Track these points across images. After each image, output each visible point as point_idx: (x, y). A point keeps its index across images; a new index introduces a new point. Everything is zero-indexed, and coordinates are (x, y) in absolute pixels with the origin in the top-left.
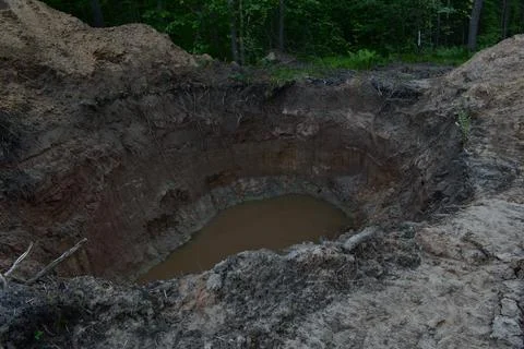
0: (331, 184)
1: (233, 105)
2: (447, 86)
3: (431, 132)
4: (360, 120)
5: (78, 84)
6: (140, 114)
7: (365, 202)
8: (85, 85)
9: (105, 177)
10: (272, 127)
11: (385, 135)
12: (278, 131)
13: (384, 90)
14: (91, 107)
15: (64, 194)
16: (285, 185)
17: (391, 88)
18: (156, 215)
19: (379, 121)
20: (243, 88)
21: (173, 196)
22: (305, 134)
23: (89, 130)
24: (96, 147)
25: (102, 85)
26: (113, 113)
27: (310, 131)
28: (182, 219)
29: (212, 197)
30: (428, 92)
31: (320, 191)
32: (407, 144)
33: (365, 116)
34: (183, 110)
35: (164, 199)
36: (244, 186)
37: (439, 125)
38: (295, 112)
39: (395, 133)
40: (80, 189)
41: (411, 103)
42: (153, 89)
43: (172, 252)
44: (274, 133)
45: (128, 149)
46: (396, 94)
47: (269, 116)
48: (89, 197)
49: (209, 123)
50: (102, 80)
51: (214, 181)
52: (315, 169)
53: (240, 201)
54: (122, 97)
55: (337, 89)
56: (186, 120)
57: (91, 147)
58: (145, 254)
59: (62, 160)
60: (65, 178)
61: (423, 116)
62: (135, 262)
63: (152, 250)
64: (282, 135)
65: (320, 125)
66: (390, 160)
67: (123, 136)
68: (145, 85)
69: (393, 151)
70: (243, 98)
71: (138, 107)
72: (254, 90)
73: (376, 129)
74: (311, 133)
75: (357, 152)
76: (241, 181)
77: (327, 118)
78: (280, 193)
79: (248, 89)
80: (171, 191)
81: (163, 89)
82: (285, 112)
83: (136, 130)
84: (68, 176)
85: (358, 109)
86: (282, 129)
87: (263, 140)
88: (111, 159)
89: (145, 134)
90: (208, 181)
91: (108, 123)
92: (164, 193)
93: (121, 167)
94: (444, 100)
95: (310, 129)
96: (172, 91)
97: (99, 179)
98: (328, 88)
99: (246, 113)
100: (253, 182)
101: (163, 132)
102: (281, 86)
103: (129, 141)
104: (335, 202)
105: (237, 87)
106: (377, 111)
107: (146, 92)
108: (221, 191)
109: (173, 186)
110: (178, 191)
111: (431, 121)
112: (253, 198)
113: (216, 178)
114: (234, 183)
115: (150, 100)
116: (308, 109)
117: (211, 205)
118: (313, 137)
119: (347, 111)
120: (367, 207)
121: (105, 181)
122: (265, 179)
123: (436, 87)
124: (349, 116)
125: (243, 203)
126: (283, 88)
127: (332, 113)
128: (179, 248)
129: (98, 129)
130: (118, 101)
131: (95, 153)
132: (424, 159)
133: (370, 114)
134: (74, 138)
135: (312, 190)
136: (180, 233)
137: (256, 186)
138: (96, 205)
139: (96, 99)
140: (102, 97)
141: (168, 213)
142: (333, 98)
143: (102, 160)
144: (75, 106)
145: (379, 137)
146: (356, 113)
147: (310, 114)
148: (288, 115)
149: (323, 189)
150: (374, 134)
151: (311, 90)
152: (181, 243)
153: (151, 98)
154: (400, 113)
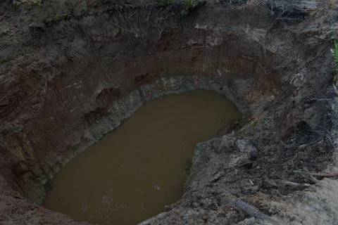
0: (230, 85)
1: (156, 21)
2: (330, 8)
3: (310, 52)
4: (255, 35)
5: (30, 10)
6: (81, 31)
7: (253, 102)
8: (35, 11)
9: (48, 83)
10: (187, 39)
11: (273, 49)
12: (191, 42)
13: (276, 10)
14: (39, 28)
15: (10, 100)
16: (196, 83)
17: (283, 8)
18: (93, 109)
19: (270, 36)
20: (164, 7)
21: (107, 93)
22: (212, 44)
23: (37, 47)
24: (42, 61)
25: (50, 10)
26: (59, 32)
27: (215, 42)
28: (115, 110)
29: (140, 91)
30: (314, 12)
31: (221, 89)
32: (290, 58)
33: (259, 32)
34: (115, 27)
35: (100, 95)
36: (165, 83)
37: (317, 46)
38: (205, 27)
39: (281, 48)
40: (26, 94)
41: (298, 22)
42: (92, 11)
43: (104, 135)
44: (188, 44)
45: (70, 60)
46: (286, 13)
47: (185, 30)
48: (34, 99)
49: (137, 36)
50: (50, 6)
51: (142, 80)
52: (219, 71)
53: (162, 94)
54: (66, 18)
55: (240, 8)
56: (119, 34)
57: (37, 61)
58: (82, 138)
59: (9, 73)
60: (11, 87)
61: (305, 36)
62: (73, 145)
63: (88, 135)
64: (194, 45)
65: (224, 38)
66: (274, 71)
67: (66, 49)
68: (85, 8)
69: (277, 64)
70: (164, 16)
71: (79, 26)
72: (173, 9)
73: (266, 44)
74: (216, 44)
75: (250, 60)
76: (163, 79)
77: (230, 32)
78: (192, 88)
79: (168, 8)
80: (105, 90)
81: (100, 10)
82: (197, 27)
83: (78, 44)
84: (14, 85)
85: (254, 25)
86: (194, 40)
87: (179, 49)
88: (54, 69)
89: (85, 46)
90: (137, 80)
91: (54, 40)
92: (99, 91)
93: (62, 74)
94: (325, 22)
95: (216, 40)
96: (108, 11)
97: (43, 85)
98: (233, 7)
99: (166, 28)
100: (172, 81)
101: (101, 45)
102: (194, 5)
103: (71, 53)
104: (232, 98)
105: (160, 7)
106: (269, 28)
107: (86, 14)
108: (147, 87)
109: (107, 85)
110: (111, 89)
111: (311, 41)
112: (171, 92)
113: (143, 77)
114: (157, 81)
115: (88, 20)
116: (216, 25)
117: (139, 98)
118: (219, 47)
119: (246, 27)
120: (253, 106)
121: (49, 86)
122: (181, 78)
123: (321, 9)
124: (247, 31)
125: (164, 96)
126: (196, 7)
127: (234, 28)
128: (110, 132)
129: (45, 45)
130: (63, 22)
131: (40, 65)
132: (299, 77)
133: (262, 30)
134: (23, 55)
135: (216, 87)
136: (112, 120)
137: (174, 83)
138: (39, 106)
139: (44, 21)
140: (50, 20)
141: (102, 106)
142: (235, 16)
143: (46, 69)
144: (25, 29)
145: (267, 50)
146: (252, 29)
147: (217, 29)
148: (199, 29)
149: (224, 87)
150: (265, 47)
151: (218, 9)
152: (112, 128)
153: (90, 18)
154: (287, 31)
